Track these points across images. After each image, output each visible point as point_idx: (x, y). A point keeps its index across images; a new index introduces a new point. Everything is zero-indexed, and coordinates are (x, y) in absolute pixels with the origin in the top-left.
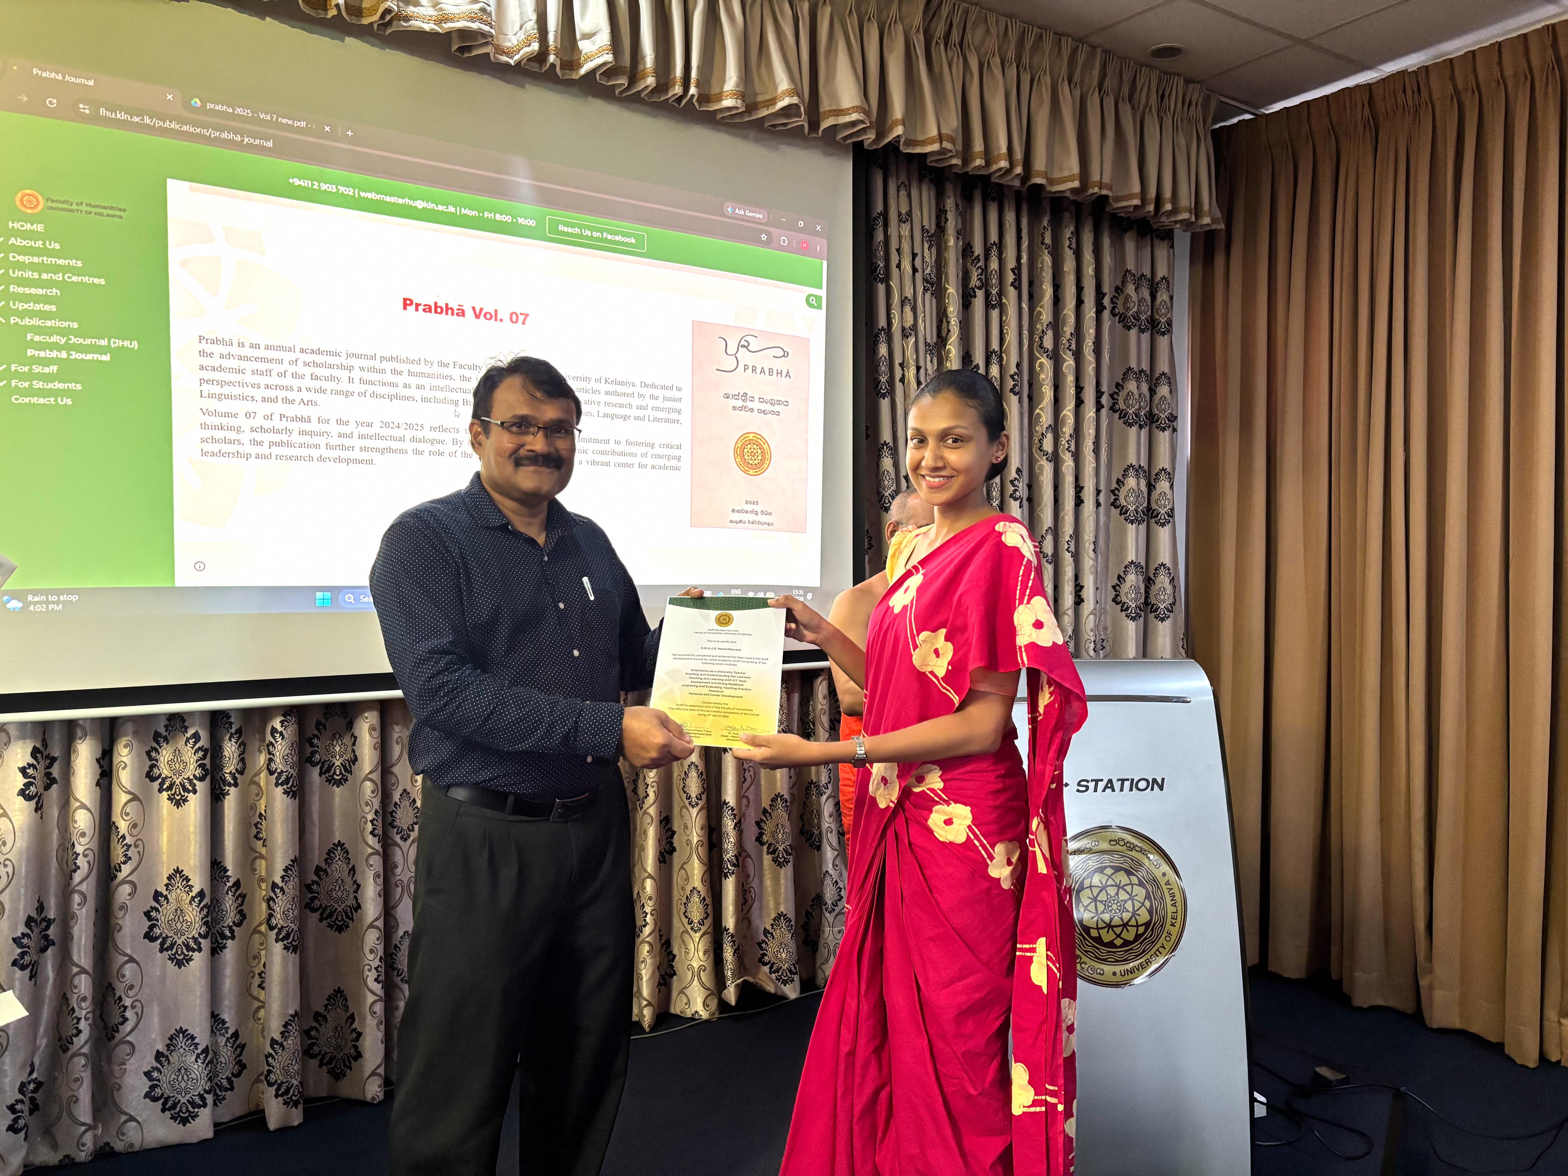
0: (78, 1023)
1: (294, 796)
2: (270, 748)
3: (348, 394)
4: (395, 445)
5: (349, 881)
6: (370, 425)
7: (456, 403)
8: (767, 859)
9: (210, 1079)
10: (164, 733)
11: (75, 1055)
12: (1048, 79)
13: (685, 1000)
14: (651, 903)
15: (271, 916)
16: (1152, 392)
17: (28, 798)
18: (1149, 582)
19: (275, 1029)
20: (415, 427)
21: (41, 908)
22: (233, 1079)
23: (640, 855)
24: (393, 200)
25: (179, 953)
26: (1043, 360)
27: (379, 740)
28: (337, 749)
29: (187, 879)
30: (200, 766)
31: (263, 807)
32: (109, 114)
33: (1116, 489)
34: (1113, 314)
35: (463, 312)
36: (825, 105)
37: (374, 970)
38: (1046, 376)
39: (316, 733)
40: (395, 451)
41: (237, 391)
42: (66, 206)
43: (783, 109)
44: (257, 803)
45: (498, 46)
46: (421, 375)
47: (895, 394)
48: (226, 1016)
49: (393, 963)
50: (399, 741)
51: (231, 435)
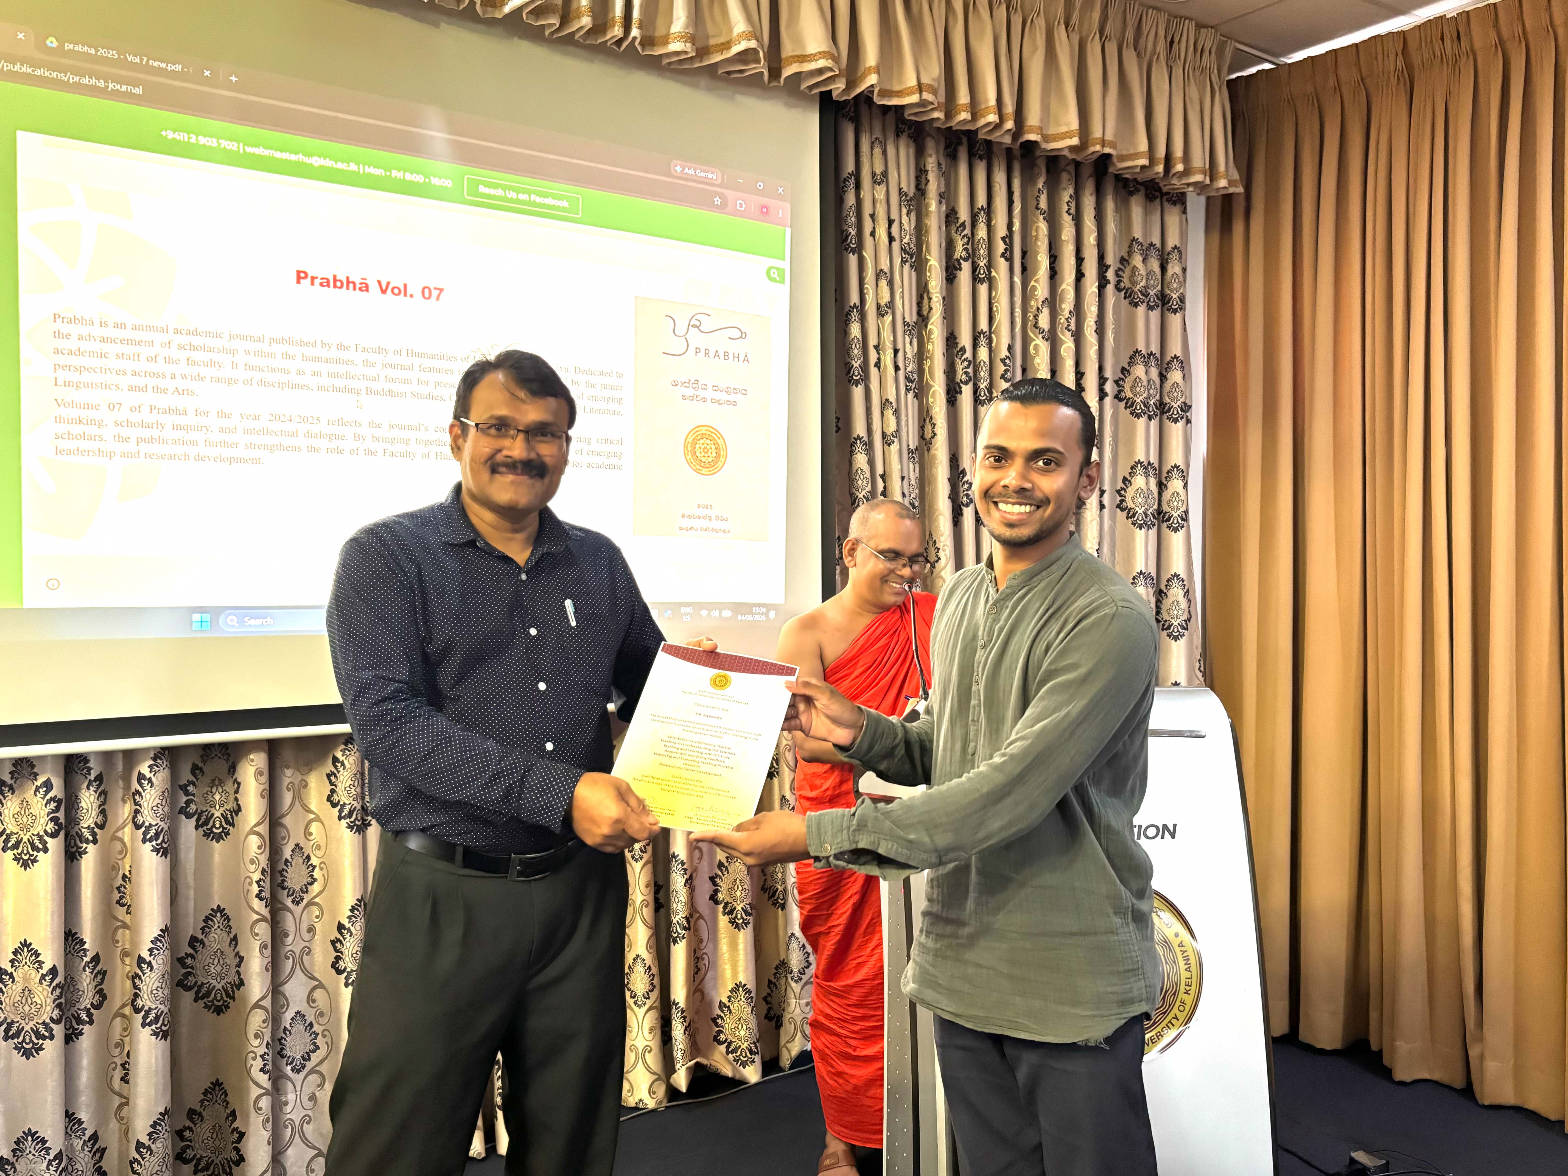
1: (165, 854)
2: (137, 797)
3: (230, 382)
4: (287, 441)
5: (230, 953)
6: (256, 418)
7: (358, 392)
8: (723, 921)
10: (9, 781)
12: (1042, 21)
13: (630, 1087)
16: (1163, 377)
18: (1160, 595)
19: (141, 1129)
20: (310, 420)
24: (283, 154)
25: (28, 1041)
26: (1038, 342)
27: (267, 786)
28: (217, 797)
29: (37, 954)
30: (51, 820)
31: (128, 868)
33: (1122, 488)
34: (1118, 288)
35: (367, 286)
36: (788, 49)
37: (259, 1059)
38: (1042, 358)
39: (192, 778)
40: (285, 449)
41: (98, 378)
43: (739, 54)
44: (120, 862)
46: (318, 359)
47: (869, 381)
48: (83, 1115)
49: (282, 1049)
50: (290, 787)
51: (92, 430)
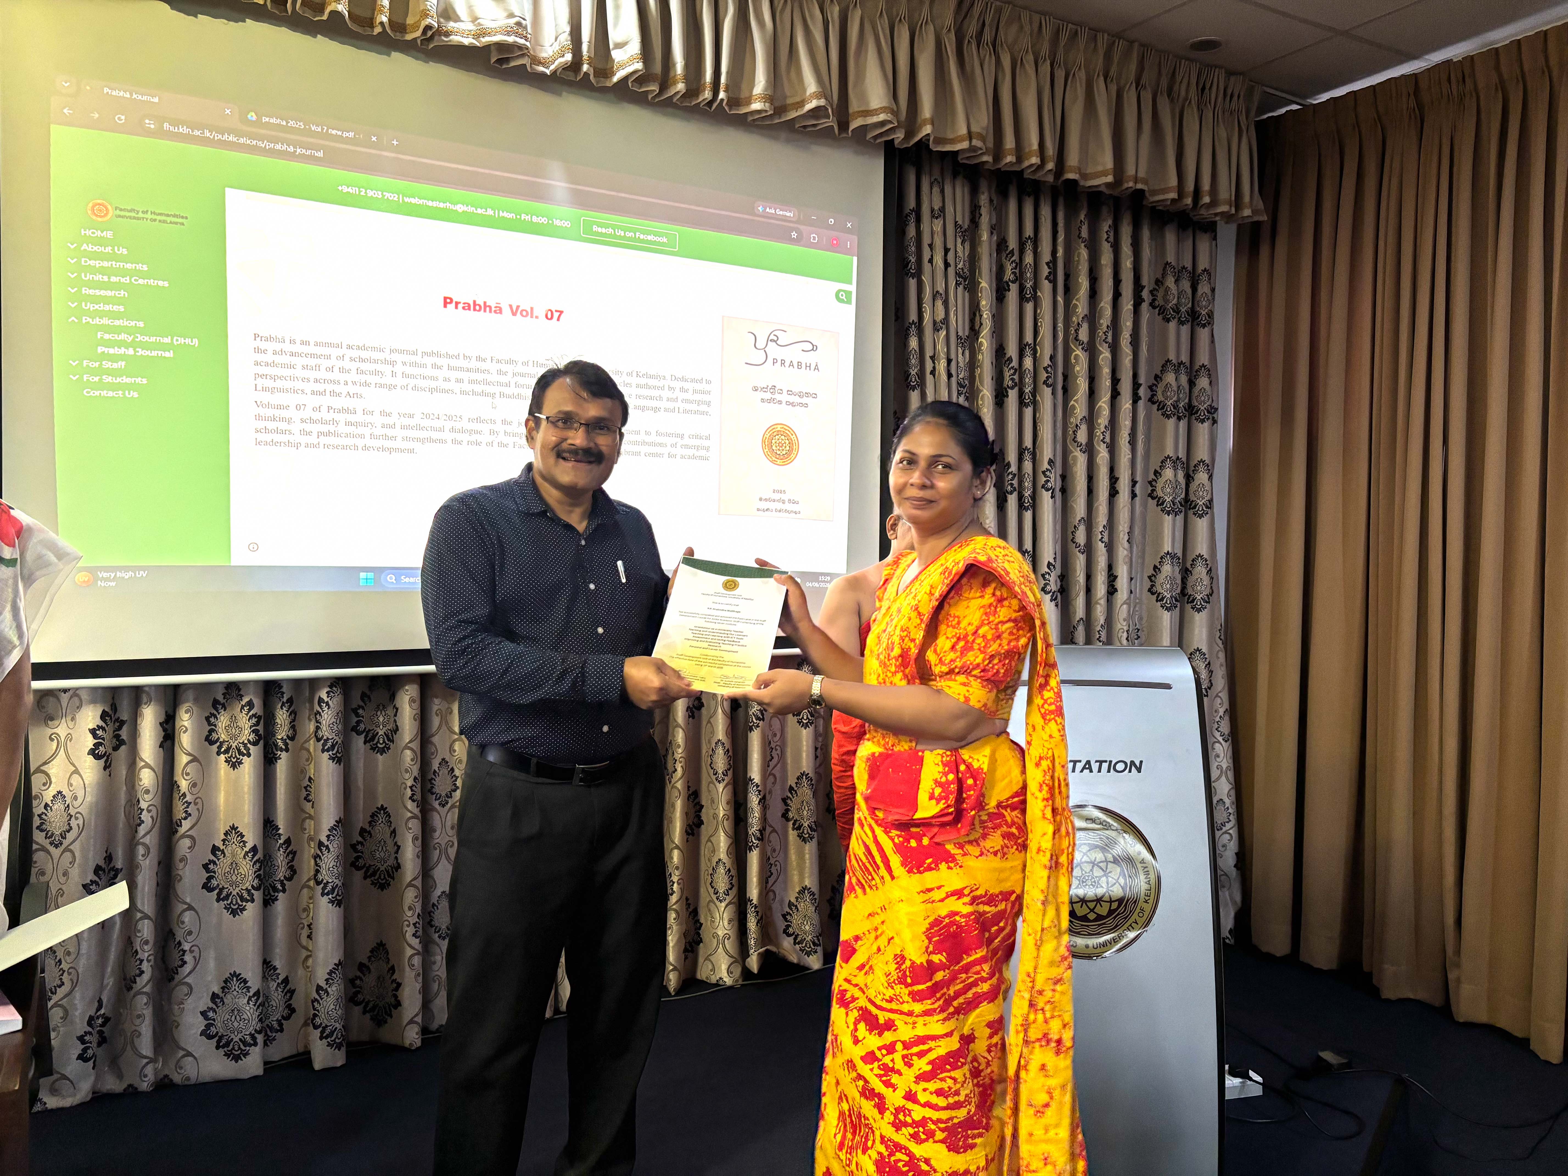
0: (140, 964)
1: (339, 761)
2: (318, 716)
3: (390, 387)
4: (435, 435)
5: (390, 842)
6: (411, 416)
7: (493, 396)
8: (792, 835)
9: (261, 1020)
10: (222, 701)
11: (139, 993)
12: (1082, 75)
13: (710, 967)
14: (677, 873)
15: (317, 871)
16: (1192, 383)
17: (97, 757)
18: (1186, 573)
19: (321, 976)
20: (454, 418)
21: (109, 858)
22: (283, 1021)
23: (668, 826)
24: (434, 204)
25: (234, 903)
26: (1078, 352)
27: (418, 711)
28: (381, 719)
29: (242, 836)
30: (253, 731)
31: (312, 771)
32: (172, 128)
33: (1154, 480)
34: (1152, 305)
35: (501, 309)
36: (854, 106)
37: (412, 926)
38: (1081, 368)
39: (361, 704)
40: (435, 441)
41: (288, 384)
42: (133, 214)
43: (811, 111)
44: (307, 768)
45: (535, 57)
46: (461, 369)
47: (925, 386)
48: (277, 963)
49: (431, 920)
50: (439, 713)
51: (283, 426)
